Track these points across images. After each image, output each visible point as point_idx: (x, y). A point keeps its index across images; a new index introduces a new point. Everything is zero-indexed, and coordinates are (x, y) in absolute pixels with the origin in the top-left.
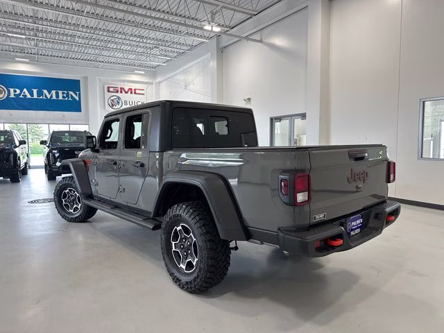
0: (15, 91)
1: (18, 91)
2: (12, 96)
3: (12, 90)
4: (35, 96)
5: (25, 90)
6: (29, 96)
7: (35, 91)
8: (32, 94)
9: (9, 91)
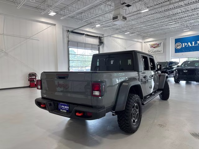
0: (185, 44)
1: (186, 44)
2: (184, 46)
3: (184, 44)
4: (193, 45)
5: (189, 43)
6: (190, 45)
7: (193, 43)
8: (192, 44)
9: (182, 45)
